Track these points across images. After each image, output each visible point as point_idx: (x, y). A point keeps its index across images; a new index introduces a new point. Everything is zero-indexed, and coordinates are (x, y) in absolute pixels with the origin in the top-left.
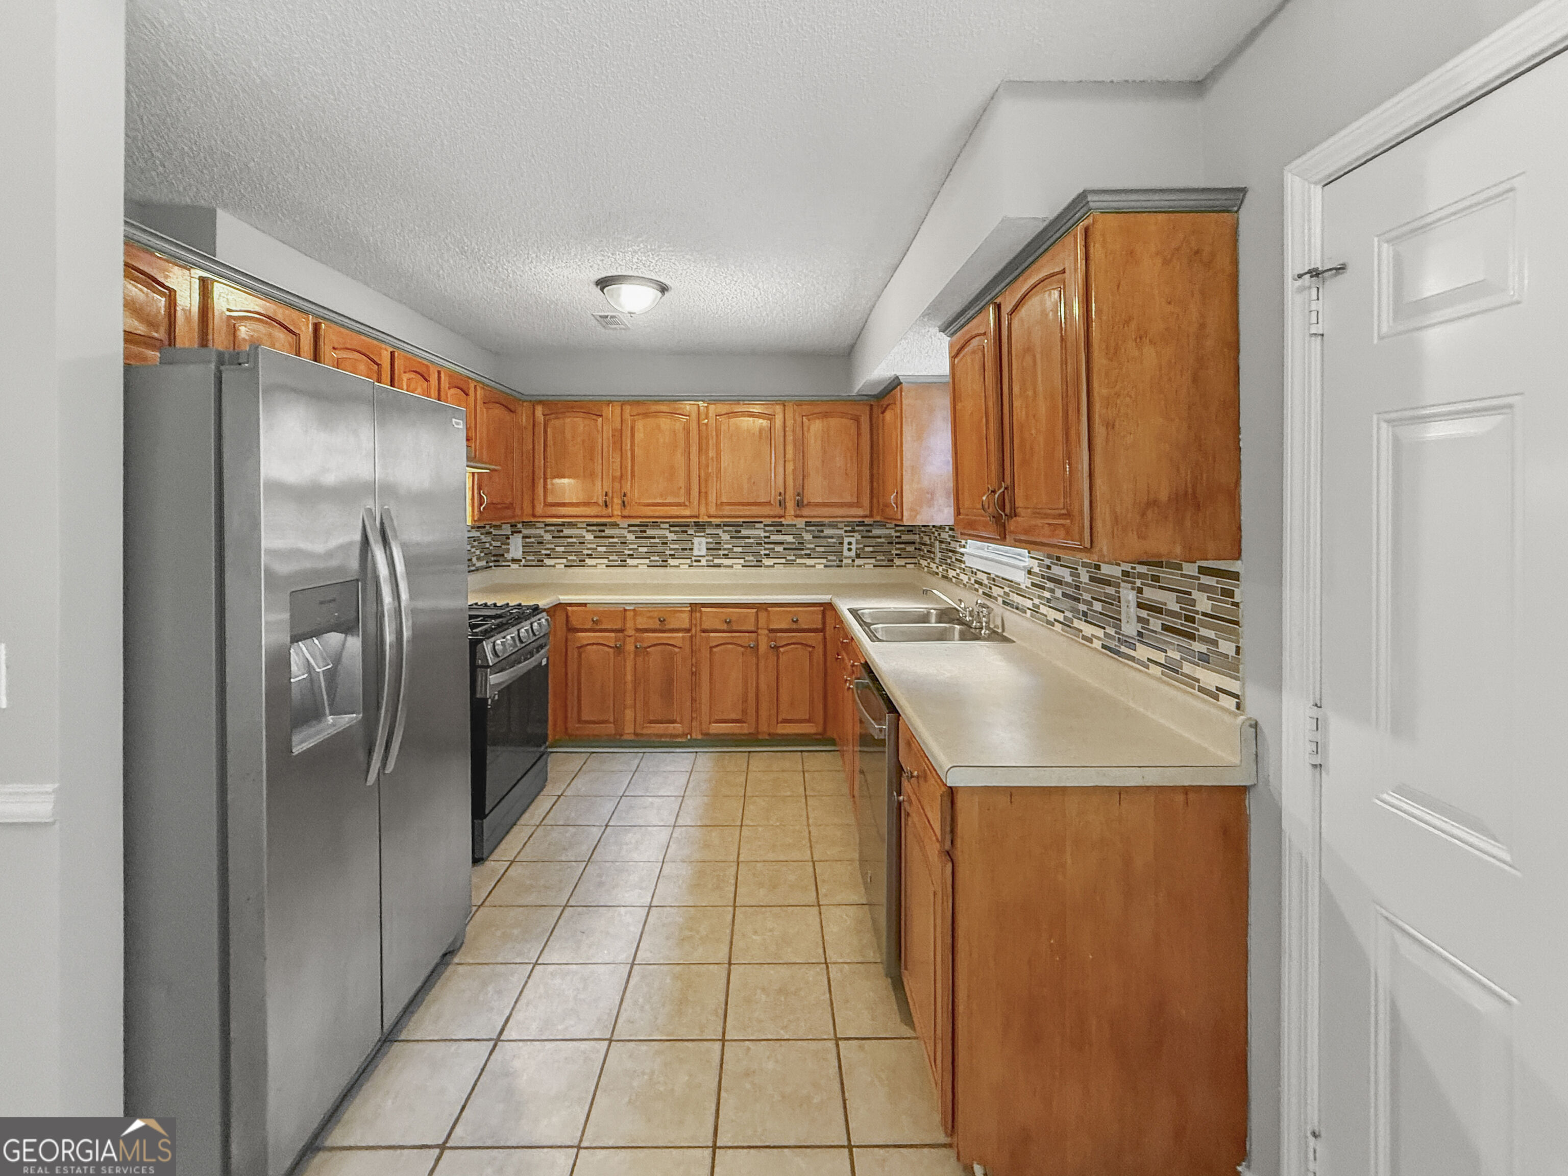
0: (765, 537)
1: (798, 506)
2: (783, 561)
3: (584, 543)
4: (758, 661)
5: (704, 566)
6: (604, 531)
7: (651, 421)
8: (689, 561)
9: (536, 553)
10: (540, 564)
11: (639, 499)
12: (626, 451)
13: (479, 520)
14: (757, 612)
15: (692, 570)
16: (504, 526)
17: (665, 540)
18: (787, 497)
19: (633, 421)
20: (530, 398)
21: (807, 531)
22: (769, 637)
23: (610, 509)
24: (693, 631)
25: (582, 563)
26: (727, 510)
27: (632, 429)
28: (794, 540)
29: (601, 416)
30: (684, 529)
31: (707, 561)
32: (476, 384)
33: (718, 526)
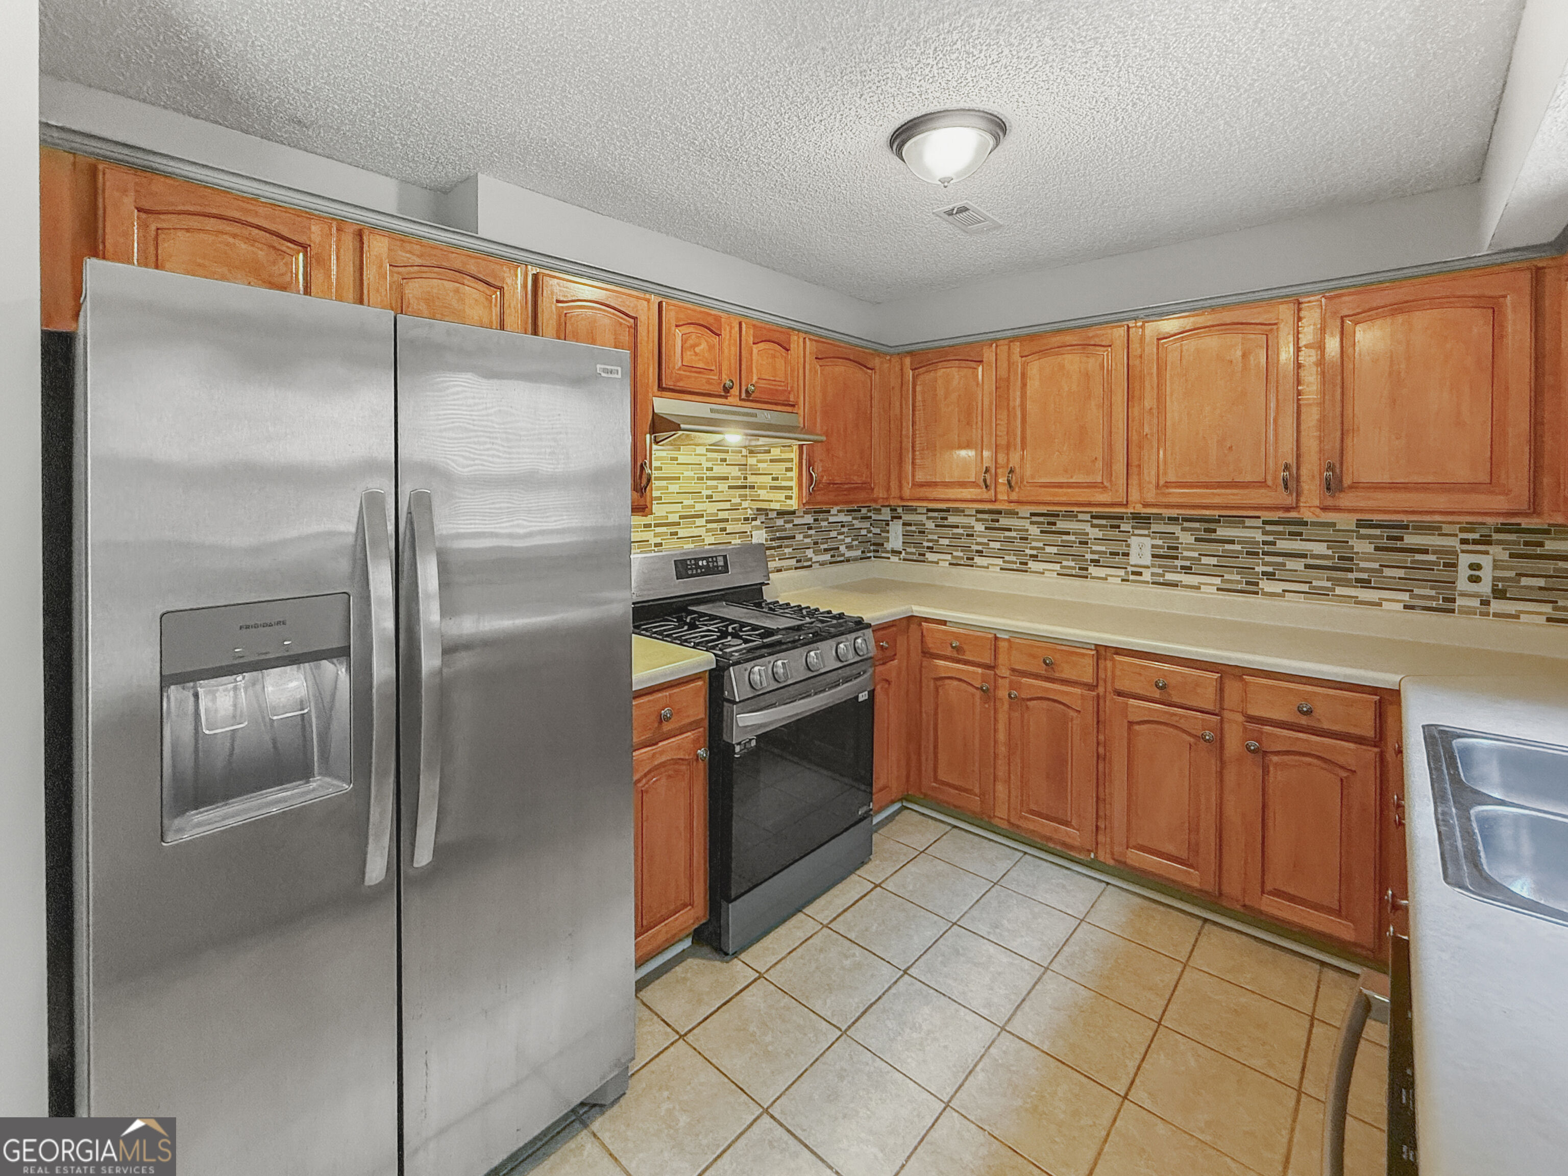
0: (1264, 543)
1: (1328, 489)
2: (1305, 588)
3: (973, 535)
4: (1222, 768)
5: (1147, 582)
6: (998, 521)
7: (1049, 362)
8: (1122, 572)
9: (918, 545)
10: (921, 559)
11: (1033, 477)
12: (1014, 408)
13: (808, 503)
14: (1221, 677)
15: (1127, 587)
16: (884, 510)
17: (1083, 538)
18: (1304, 471)
19: (1025, 365)
20: (897, 350)
21: (1360, 537)
22: (1245, 728)
23: (993, 491)
24: (1101, 690)
25: (969, 563)
26: (1176, 494)
27: (1024, 375)
28: (1330, 552)
29: (981, 361)
30: (1115, 522)
31: (1153, 574)
32: (804, 335)
33: (1173, 520)
